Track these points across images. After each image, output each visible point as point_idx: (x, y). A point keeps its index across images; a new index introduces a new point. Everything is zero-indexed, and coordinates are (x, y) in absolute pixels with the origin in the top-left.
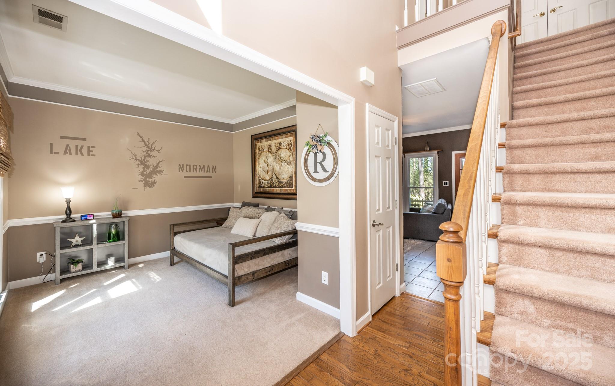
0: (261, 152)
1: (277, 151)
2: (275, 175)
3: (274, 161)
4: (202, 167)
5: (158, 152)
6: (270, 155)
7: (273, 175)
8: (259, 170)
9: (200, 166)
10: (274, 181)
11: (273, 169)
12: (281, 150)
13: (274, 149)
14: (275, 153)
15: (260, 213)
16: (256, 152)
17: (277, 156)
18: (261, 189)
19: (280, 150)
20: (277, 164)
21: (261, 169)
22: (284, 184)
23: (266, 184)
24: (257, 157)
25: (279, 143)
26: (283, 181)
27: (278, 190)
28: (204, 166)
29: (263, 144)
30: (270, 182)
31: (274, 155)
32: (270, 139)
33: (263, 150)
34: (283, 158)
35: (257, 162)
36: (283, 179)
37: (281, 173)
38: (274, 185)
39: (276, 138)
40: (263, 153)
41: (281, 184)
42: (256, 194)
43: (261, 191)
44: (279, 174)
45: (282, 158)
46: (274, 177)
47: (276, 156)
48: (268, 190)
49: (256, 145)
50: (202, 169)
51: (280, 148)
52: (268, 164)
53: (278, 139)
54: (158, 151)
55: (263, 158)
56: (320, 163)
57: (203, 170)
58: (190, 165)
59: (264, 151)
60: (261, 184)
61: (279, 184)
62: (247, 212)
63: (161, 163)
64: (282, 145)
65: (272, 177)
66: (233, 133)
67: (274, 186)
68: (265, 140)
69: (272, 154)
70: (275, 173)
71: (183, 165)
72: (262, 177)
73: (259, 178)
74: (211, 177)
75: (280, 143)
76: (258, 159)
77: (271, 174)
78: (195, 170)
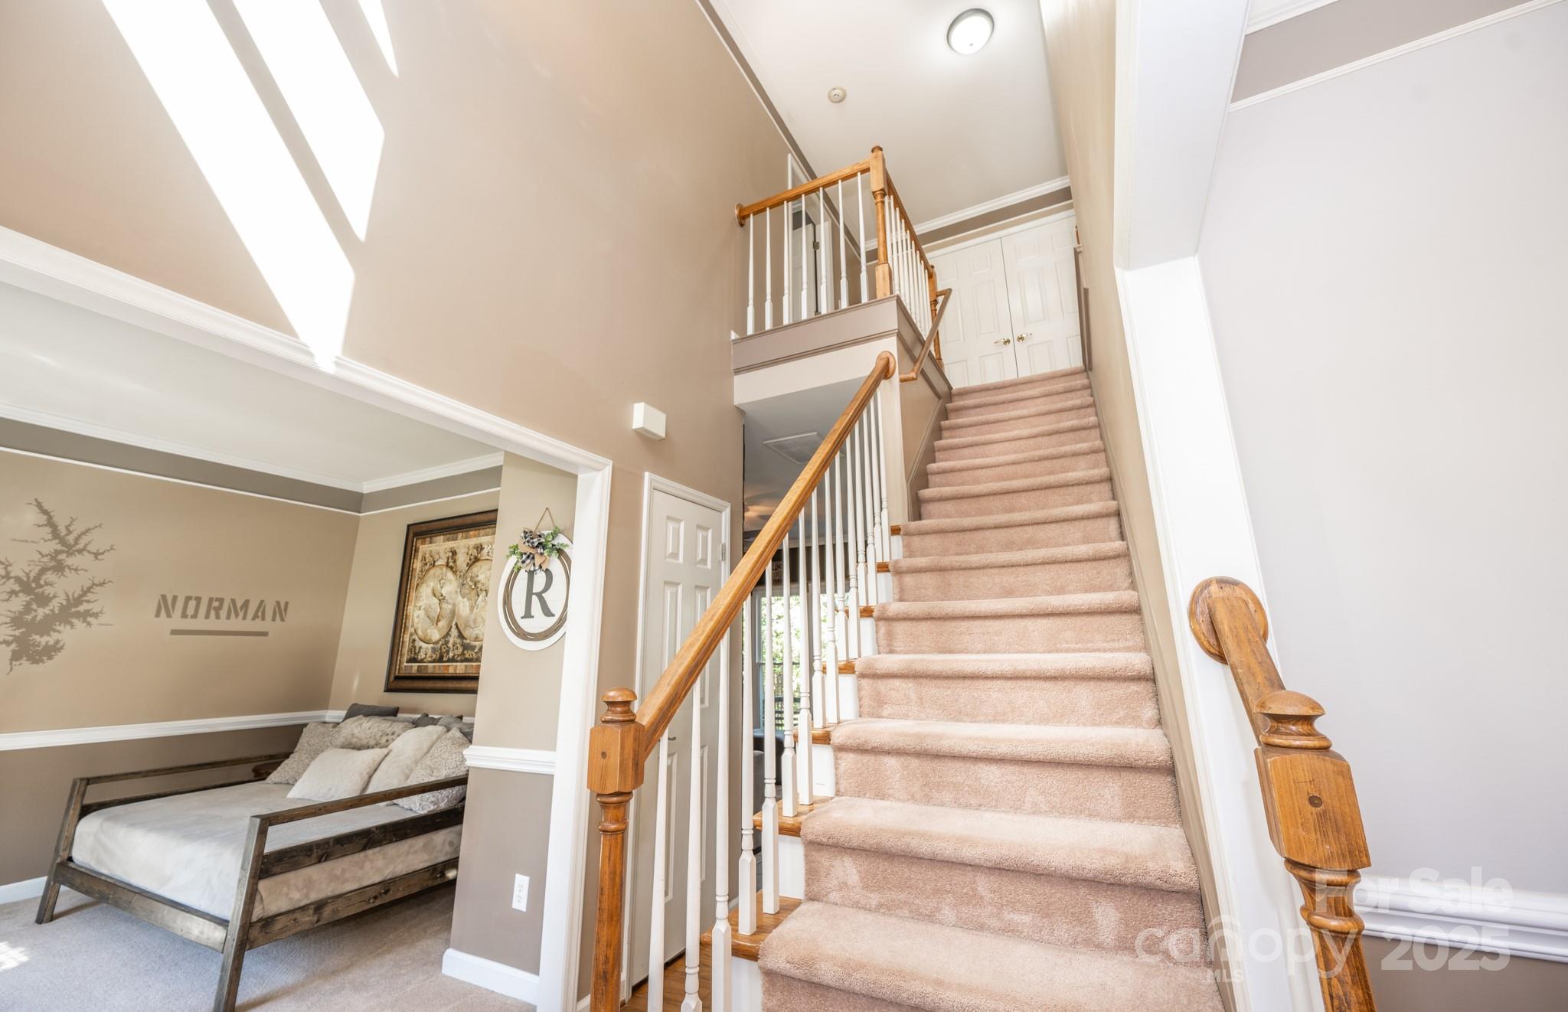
0: (427, 567)
1: (470, 566)
2: (457, 627)
3: (459, 590)
4: (239, 605)
5: (97, 558)
6: (450, 575)
7: (451, 627)
8: (415, 615)
9: (233, 601)
10: (450, 645)
11: (454, 611)
12: (478, 564)
13: (462, 560)
14: (464, 572)
15: (393, 734)
16: (414, 567)
17: (469, 580)
18: (412, 666)
19: (476, 564)
20: (466, 599)
21: (422, 613)
22: (476, 650)
23: (429, 653)
24: (415, 581)
25: (478, 547)
26: (473, 643)
27: (460, 668)
28: (246, 604)
29: (437, 548)
30: (441, 648)
31: (461, 576)
32: (455, 536)
33: (434, 562)
34: (483, 585)
35: (413, 594)
36: (476, 638)
37: (471, 624)
38: (451, 655)
39: (472, 533)
40: (432, 572)
41: (470, 652)
42: (398, 682)
43: (413, 671)
44: (466, 626)
45: (479, 585)
46: (454, 632)
47: (466, 578)
48: (432, 668)
49: (417, 550)
50: (239, 609)
51: (477, 560)
52: (442, 599)
53: (475, 536)
54: (96, 555)
55: (432, 584)
56: (540, 595)
57: (241, 614)
58: (198, 600)
59: (437, 564)
60: (415, 654)
61: (463, 651)
62: (356, 731)
63: (96, 589)
64: (485, 551)
65: (448, 634)
66: (361, 515)
67: (451, 657)
68: (442, 537)
69: (455, 572)
70: (456, 624)
71: (175, 598)
72: (420, 632)
73: (411, 635)
74: (265, 634)
75: (480, 548)
76: (418, 585)
77: (445, 626)
78: (213, 613)
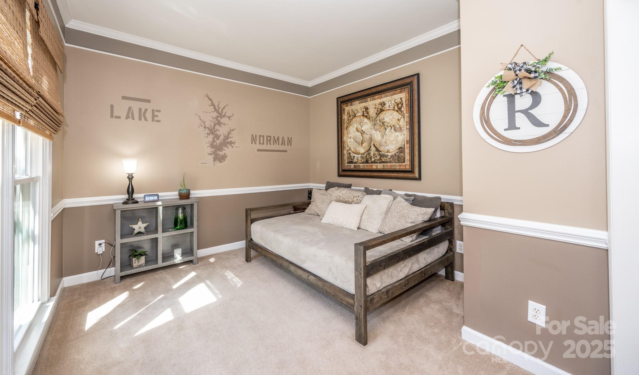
0: (351, 118)
1: (378, 114)
2: (374, 146)
3: (373, 127)
4: (276, 139)
5: (229, 119)
6: (366, 120)
7: (371, 146)
8: (348, 141)
9: (274, 137)
10: (372, 155)
11: (371, 138)
12: (384, 112)
13: (372, 112)
14: (374, 118)
15: (358, 197)
16: (344, 118)
17: (378, 122)
18: (351, 165)
19: (382, 113)
20: (378, 132)
21: (352, 140)
22: (389, 157)
23: (360, 159)
24: (345, 125)
25: (382, 104)
26: (387, 154)
27: (380, 166)
28: (278, 137)
29: (355, 107)
30: (366, 156)
31: (373, 120)
32: (366, 100)
33: (355, 115)
34: (388, 123)
35: (345, 132)
36: (388, 151)
37: (383, 144)
38: (373, 160)
39: (376, 97)
40: (355, 119)
41: (384, 158)
42: (343, 172)
43: (352, 168)
44: (380, 145)
45: (386, 124)
46: (373, 149)
47: (377, 121)
48: (362, 166)
49: (344, 110)
50: (276, 140)
51: (382, 110)
52: (363, 133)
53: (379, 98)
54: (229, 117)
55: (355, 126)
56: (525, 112)
57: (277, 143)
58: (263, 136)
59: (356, 115)
60: (351, 159)
61: (380, 158)
62: (340, 194)
63: (232, 132)
64: (387, 106)
65: (369, 150)
66: (310, 97)
67: (373, 161)
68: (358, 102)
69: (369, 119)
70: (374, 144)
71: (256, 136)
72: (352, 149)
73: (348, 151)
74: (286, 151)
75: (383, 104)
76: (347, 127)
77: (367, 146)
78: (268, 142)
